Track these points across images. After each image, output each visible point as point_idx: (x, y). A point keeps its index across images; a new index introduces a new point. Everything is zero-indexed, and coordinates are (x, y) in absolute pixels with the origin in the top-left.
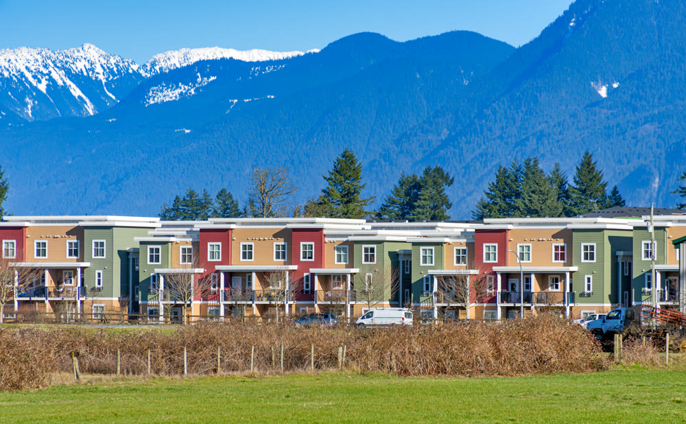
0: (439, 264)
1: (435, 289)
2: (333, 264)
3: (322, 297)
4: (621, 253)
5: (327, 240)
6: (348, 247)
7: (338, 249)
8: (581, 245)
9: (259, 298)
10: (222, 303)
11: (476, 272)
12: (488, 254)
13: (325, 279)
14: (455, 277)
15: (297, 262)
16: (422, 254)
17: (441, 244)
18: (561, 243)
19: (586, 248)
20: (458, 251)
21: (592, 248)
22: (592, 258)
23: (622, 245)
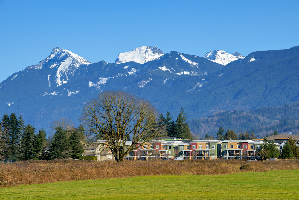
0: (184, 149)
1: (184, 154)
2: (163, 149)
3: (161, 155)
4: (219, 147)
5: (161, 145)
6: (166, 146)
7: (164, 146)
8: (212, 145)
9: (148, 156)
10: (141, 157)
11: (191, 150)
12: (193, 147)
13: (161, 152)
14: (187, 152)
15: (155, 149)
16: (180, 147)
17: (184, 145)
18: (207, 145)
19: (213, 146)
20: (187, 147)
21: (214, 146)
22: (214, 148)
23: (219, 145)
